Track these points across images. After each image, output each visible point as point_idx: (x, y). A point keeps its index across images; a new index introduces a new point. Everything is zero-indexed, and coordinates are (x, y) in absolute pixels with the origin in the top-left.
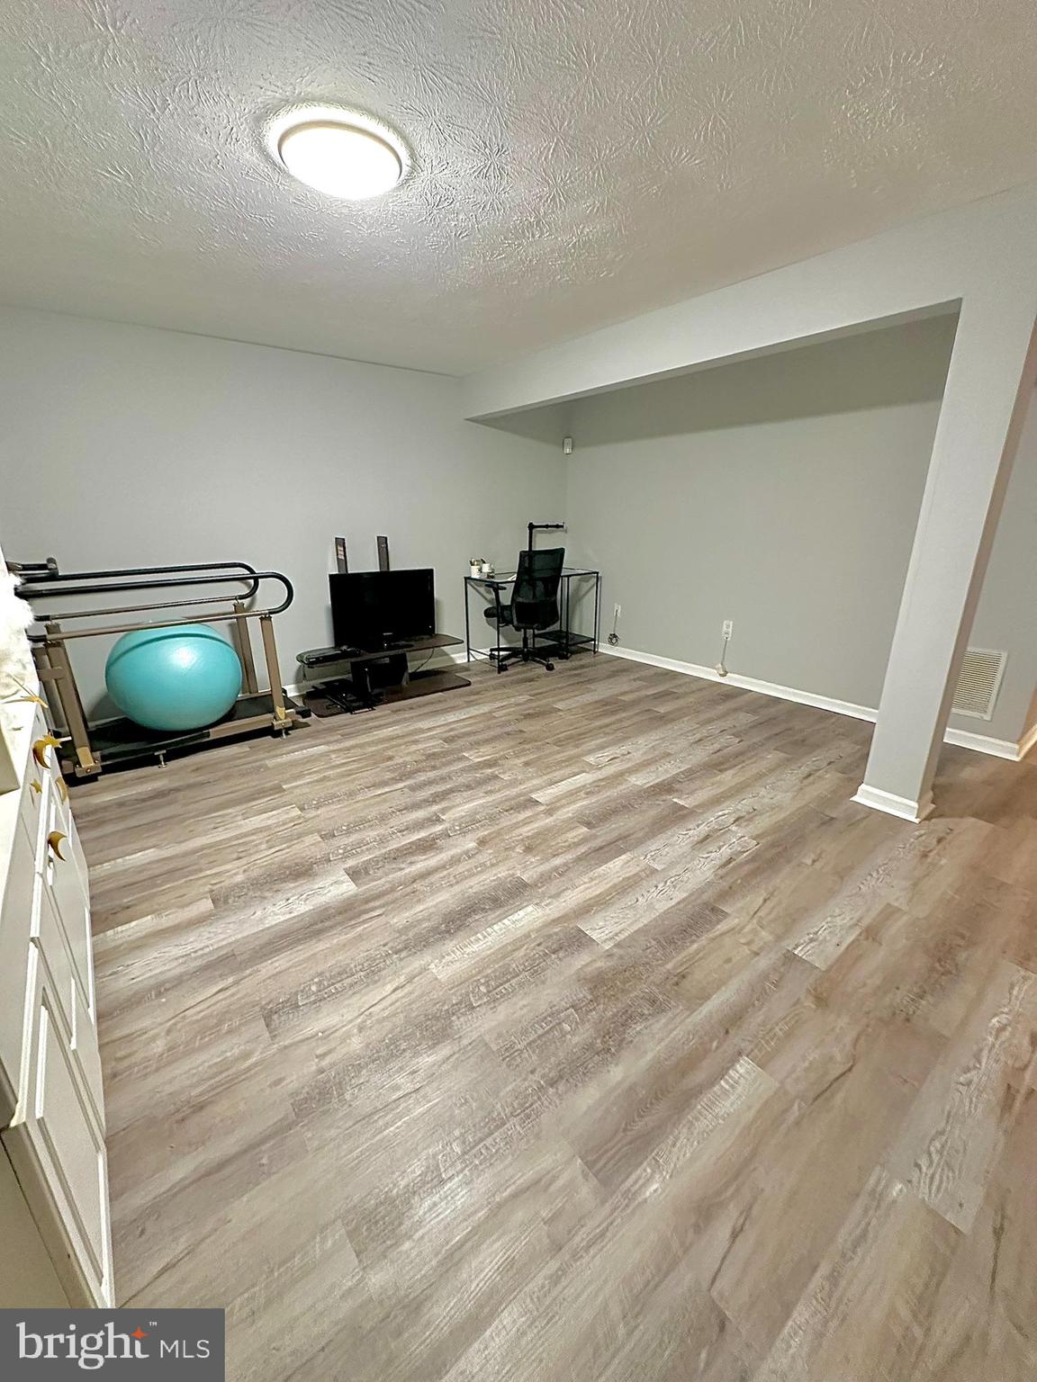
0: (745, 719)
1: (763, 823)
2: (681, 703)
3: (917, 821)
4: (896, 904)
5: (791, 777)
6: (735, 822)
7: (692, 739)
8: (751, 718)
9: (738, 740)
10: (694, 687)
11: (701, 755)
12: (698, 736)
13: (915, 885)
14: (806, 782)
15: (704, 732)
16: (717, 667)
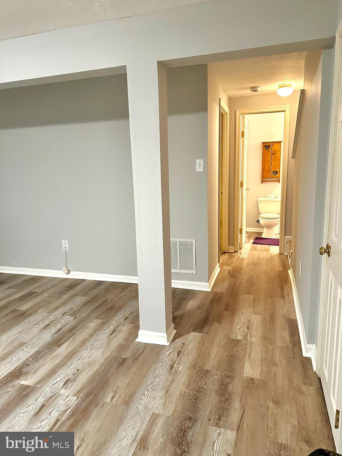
0: (80, 300)
1: (83, 379)
2: (39, 299)
3: (168, 344)
4: (157, 412)
5: (103, 336)
6: (64, 385)
7: (42, 325)
8: (84, 299)
9: (73, 318)
10: (50, 285)
11: (47, 336)
12: (47, 322)
13: (167, 392)
14: (111, 337)
15: (52, 318)
16: (63, 269)
